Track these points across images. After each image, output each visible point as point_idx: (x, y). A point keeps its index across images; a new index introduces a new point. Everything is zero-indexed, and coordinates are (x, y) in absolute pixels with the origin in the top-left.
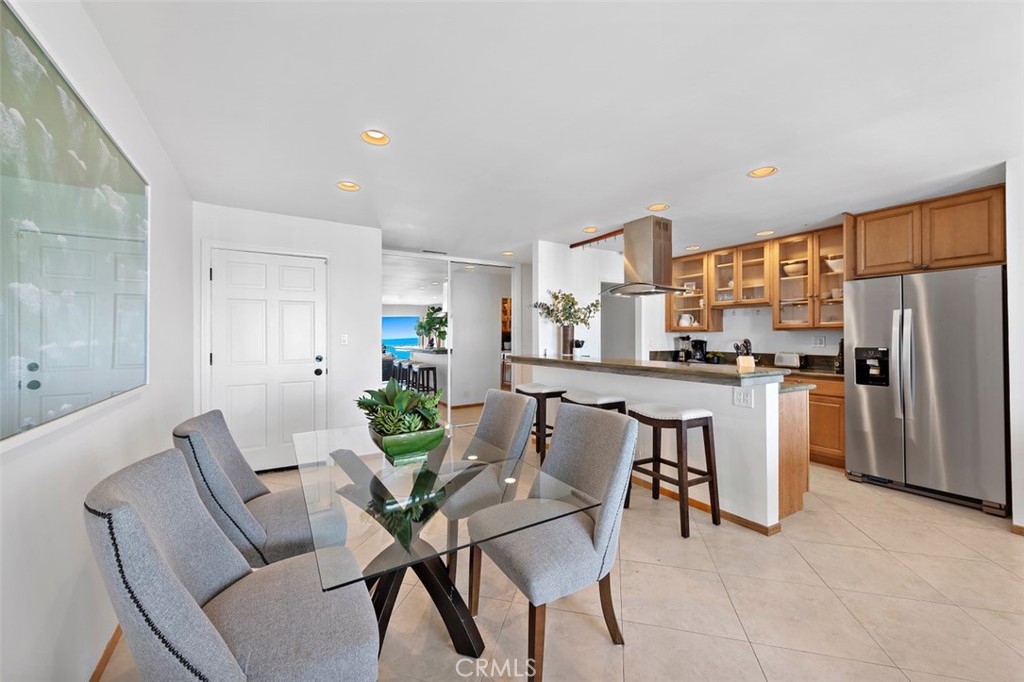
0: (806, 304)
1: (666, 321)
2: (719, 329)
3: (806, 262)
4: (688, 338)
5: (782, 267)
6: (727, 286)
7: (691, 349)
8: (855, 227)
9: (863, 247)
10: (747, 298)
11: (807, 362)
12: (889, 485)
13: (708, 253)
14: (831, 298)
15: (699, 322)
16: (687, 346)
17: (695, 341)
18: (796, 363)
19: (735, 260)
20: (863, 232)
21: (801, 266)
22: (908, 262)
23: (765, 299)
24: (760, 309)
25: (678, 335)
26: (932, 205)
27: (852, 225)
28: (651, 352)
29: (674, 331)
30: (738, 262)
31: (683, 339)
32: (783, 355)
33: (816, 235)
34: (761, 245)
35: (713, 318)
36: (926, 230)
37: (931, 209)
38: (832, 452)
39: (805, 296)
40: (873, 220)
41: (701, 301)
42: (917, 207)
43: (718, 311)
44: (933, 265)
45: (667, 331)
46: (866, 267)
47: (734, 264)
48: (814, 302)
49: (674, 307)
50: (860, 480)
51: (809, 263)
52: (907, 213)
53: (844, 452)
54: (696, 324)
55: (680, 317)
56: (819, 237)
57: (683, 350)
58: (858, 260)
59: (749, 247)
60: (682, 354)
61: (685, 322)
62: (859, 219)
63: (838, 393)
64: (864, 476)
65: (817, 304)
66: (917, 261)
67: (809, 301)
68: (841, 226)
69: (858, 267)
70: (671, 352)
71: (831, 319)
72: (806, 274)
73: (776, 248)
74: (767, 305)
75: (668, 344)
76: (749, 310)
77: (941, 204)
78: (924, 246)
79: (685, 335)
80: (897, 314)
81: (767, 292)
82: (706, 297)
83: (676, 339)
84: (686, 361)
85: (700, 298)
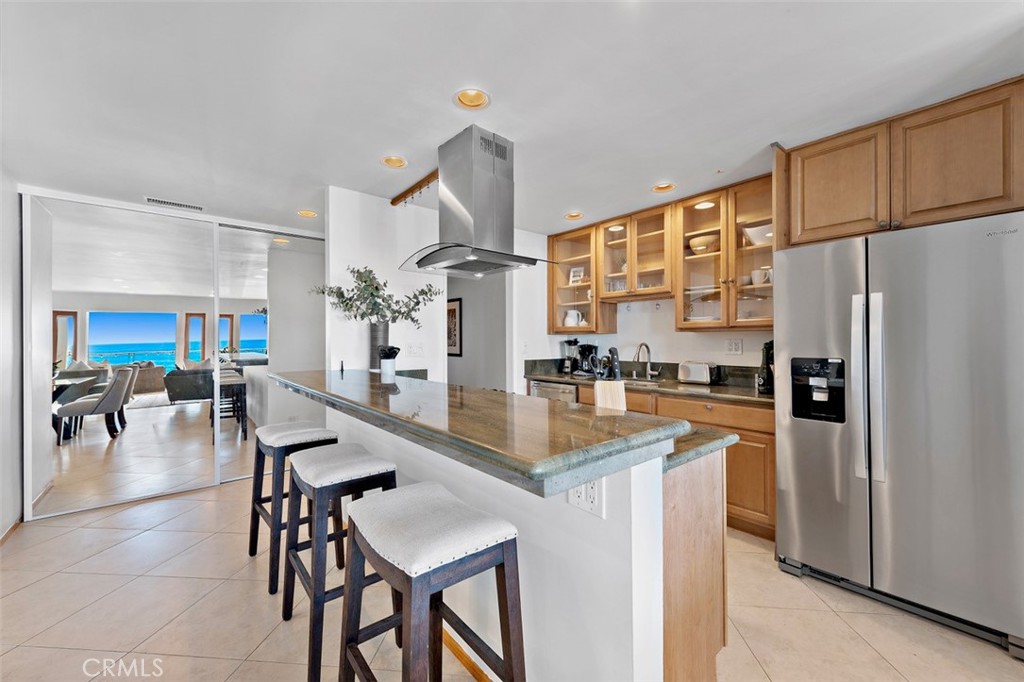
0: (719, 293)
1: (549, 319)
2: (613, 330)
3: (717, 233)
4: (575, 342)
5: (687, 240)
6: (621, 271)
7: (578, 357)
8: (788, 170)
9: (799, 199)
10: (645, 287)
11: (719, 377)
12: (842, 584)
13: (596, 225)
14: (751, 283)
15: (587, 321)
16: (574, 352)
17: (581, 346)
18: (706, 378)
19: (628, 235)
20: (799, 175)
21: (710, 238)
22: (869, 219)
23: (665, 287)
24: (660, 302)
25: (565, 338)
26: (908, 123)
27: (783, 167)
28: (526, 362)
29: (558, 333)
30: (632, 238)
31: (570, 343)
32: (689, 365)
33: (731, 191)
34: (659, 212)
35: (603, 315)
36: (898, 165)
37: (906, 130)
38: (757, 516)
39: (717, 282)
40: (814, 156)
41: (589, 291)
42: (884, 127)
43: (610, 305)
44: (908, 222)
45: (549, 333)
46: (803, 229)
47: (628, 239)
48: (728, 289)
49: (559, 301)
50: (799, 572)
51: (723, 234)
52: (868, 139)
53: (773, 516)
54: (583, 323)
55: (566, 314)
56: (735, 194)
57: (569, 359)
58: (793, 219)
59: (645, 215)
60: (568, 363)
61: (572, 320)
62: (793, 156)
63: (762, 427)
64: (804, 565)
65: (733, 292)
66: (883, 216)
67: (722, 290)
68: (769, 176)
69: (793, 231)
70: (556, 360)
71: (750, 315)
72: (719, 250)
73: (680, 213)
74: (668, 296)
75: (551, 349)
76: (648, 303)
77: (921, 119)
78: (894, 191)
79: (572, 338)
80: (858, 301)
81: (667, 277)
82: (594, 287)
83: (562, 344)
84: (572, 371)
85: (589, 287)
